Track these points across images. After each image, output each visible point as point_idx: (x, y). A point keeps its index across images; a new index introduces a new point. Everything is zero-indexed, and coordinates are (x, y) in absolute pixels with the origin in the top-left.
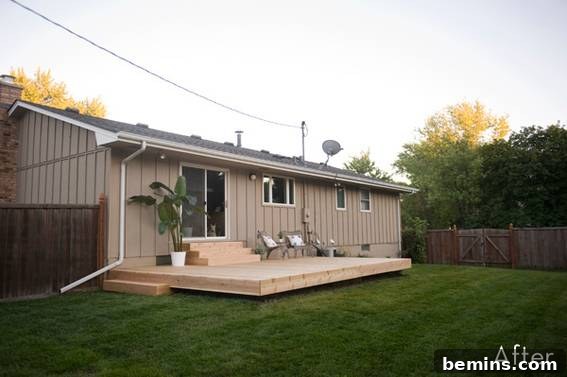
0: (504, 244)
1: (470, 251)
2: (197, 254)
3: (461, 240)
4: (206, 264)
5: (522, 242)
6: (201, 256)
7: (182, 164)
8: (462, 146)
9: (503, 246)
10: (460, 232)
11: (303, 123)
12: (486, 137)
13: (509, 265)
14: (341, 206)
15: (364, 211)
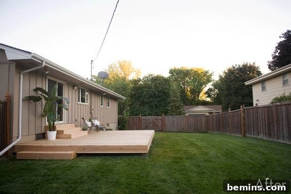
0: (160, 122)
1: (147, 126)
2: (62, 132)
3: (143, 121)
4: (70, 138)
5: (167, 121)
6: (65, 133)
7: (48, 77)
8: (124, 79)
9: (159, 123)
10: (143, 117)
11: (92, 61)
12: (132, 77)
13: (162, 131)
14: (102, 105)
15: (108, 107)
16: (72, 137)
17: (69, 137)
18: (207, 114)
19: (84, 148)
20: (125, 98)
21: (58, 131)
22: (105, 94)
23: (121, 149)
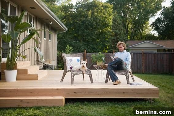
4: (37, 79)
14: (45, 38)
15: (50, 41)
16: (39, 78)
17: (34, 78)
18: (155, 52)
19: (76, 92)
20: (67, 29)
21: (18, 70)
22: (52, 23)
23: (124, 93)
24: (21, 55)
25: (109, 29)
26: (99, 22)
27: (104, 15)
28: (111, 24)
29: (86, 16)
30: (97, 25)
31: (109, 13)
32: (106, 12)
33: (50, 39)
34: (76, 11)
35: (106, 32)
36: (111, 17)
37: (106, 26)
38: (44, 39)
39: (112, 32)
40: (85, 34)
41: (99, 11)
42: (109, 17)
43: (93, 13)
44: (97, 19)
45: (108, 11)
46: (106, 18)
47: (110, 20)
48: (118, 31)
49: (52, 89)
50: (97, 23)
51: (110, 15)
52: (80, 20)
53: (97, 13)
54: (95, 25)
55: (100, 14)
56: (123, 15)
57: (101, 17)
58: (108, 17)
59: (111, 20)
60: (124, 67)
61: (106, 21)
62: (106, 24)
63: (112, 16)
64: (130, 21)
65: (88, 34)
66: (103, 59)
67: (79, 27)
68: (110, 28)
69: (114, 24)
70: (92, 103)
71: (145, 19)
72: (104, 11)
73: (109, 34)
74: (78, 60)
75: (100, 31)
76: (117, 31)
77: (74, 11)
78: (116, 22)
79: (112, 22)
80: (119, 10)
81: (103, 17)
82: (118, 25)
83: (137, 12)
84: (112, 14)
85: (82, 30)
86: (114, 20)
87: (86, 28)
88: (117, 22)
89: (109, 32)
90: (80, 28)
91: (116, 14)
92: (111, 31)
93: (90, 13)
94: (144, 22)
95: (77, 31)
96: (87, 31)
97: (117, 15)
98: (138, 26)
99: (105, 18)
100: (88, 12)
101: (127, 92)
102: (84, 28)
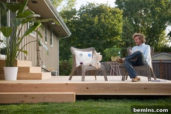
4: (40, 78)
15: (51, 46)
16: (43, 78)
19: (88, 87)
20: (71, 34)
21: (19, 68)
22: (54, 23)
23: (145, 89)
24: (23, 50)
25: (119, 39)
26: (107, 29)
27: (112, 22)
28: (121, 32)
29: (91, 23)
30: (105, 33)
31: (118, 20)
32: (115, 18)
33: (51, 44)
34: (79, 18)
35: (115, 42)
36: (121, 24)
37: (115, 35)
38: (45, 42)
39: (122, 42)
40: (91, 44)
41: (107, 17)
42: (118, 24)
43: (99, 19)
44: (104, 26)
45: (118, 17)
46: (115, 25)
47: (119, 27)
48: (130, 41)
49: (61, 84)
50: (105, 30)
51: (120, 22)
52: (85, 28)
53: (104, 19)
54: (102, 34)
55: (108, 21)
56: (134, 23)
57: (109, 24)
58: (116, 23)
59: (121, 28)
60: (144, 63)
61: (116, 29)
62: (115, 32)
63: (122, 22)
64: (143, 30)
65: (93, 43)
66: (119, 53)
67: (84, 35)
68: (119, 36)
69: (125, 32)
70: (108, 100)
71: (161, 27)
72: (112, 17)
73: (118, 43)
74: (89, 55)
75: (108, 40)
76: (128, 40)
77: (77, 18)
78: (127, 29)
79: (121, 30)
80: (130, 18)
81: (111, 23)
82: (129, 33)
83: (152, 19)
84: (122, 21)
85: (87, 39)
86: (124, 28)
87: (92, 36)
88: (129, 30)
89: (119, 41)
90: (85, 37)
91: (127, 20)
92: (121, 40)
93: (96, 19)
94: (160, 31)
95: (81, 41)
96: (93, 41)
97: (128, 22)
98: (153, 36)
99: (113, 25)
100: (93, 18)
101: (149, 88)
102: (90, 37)
